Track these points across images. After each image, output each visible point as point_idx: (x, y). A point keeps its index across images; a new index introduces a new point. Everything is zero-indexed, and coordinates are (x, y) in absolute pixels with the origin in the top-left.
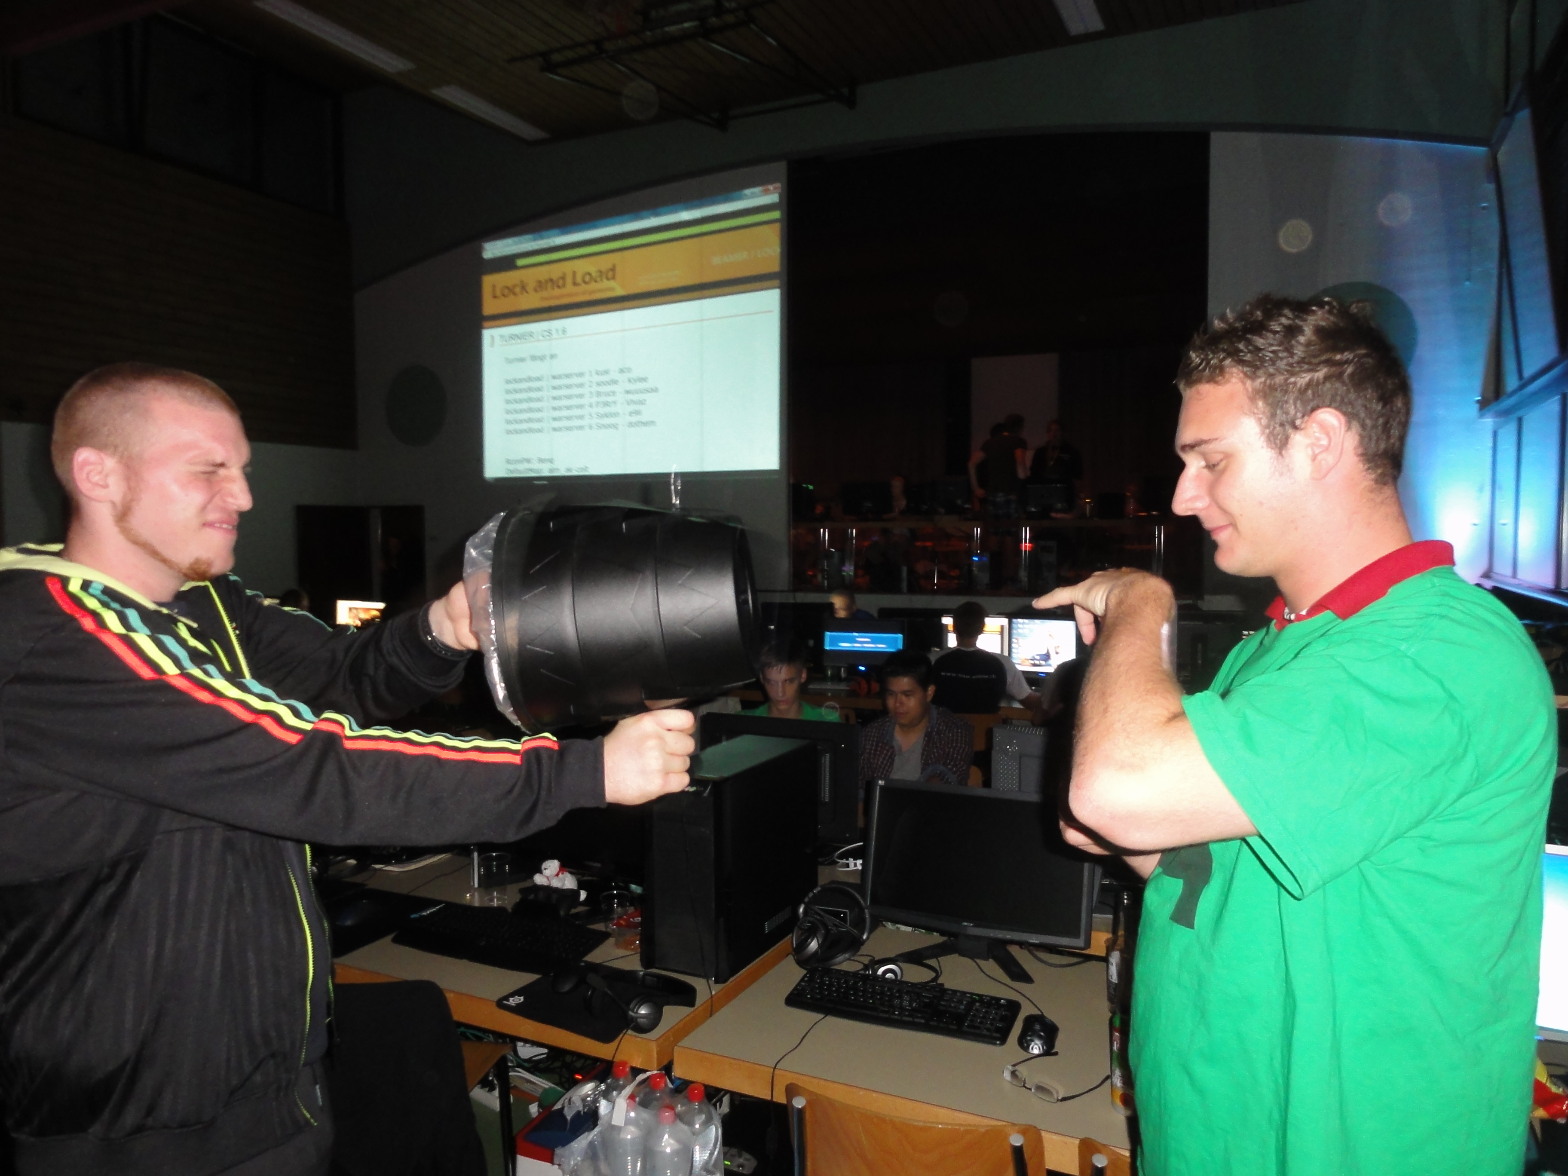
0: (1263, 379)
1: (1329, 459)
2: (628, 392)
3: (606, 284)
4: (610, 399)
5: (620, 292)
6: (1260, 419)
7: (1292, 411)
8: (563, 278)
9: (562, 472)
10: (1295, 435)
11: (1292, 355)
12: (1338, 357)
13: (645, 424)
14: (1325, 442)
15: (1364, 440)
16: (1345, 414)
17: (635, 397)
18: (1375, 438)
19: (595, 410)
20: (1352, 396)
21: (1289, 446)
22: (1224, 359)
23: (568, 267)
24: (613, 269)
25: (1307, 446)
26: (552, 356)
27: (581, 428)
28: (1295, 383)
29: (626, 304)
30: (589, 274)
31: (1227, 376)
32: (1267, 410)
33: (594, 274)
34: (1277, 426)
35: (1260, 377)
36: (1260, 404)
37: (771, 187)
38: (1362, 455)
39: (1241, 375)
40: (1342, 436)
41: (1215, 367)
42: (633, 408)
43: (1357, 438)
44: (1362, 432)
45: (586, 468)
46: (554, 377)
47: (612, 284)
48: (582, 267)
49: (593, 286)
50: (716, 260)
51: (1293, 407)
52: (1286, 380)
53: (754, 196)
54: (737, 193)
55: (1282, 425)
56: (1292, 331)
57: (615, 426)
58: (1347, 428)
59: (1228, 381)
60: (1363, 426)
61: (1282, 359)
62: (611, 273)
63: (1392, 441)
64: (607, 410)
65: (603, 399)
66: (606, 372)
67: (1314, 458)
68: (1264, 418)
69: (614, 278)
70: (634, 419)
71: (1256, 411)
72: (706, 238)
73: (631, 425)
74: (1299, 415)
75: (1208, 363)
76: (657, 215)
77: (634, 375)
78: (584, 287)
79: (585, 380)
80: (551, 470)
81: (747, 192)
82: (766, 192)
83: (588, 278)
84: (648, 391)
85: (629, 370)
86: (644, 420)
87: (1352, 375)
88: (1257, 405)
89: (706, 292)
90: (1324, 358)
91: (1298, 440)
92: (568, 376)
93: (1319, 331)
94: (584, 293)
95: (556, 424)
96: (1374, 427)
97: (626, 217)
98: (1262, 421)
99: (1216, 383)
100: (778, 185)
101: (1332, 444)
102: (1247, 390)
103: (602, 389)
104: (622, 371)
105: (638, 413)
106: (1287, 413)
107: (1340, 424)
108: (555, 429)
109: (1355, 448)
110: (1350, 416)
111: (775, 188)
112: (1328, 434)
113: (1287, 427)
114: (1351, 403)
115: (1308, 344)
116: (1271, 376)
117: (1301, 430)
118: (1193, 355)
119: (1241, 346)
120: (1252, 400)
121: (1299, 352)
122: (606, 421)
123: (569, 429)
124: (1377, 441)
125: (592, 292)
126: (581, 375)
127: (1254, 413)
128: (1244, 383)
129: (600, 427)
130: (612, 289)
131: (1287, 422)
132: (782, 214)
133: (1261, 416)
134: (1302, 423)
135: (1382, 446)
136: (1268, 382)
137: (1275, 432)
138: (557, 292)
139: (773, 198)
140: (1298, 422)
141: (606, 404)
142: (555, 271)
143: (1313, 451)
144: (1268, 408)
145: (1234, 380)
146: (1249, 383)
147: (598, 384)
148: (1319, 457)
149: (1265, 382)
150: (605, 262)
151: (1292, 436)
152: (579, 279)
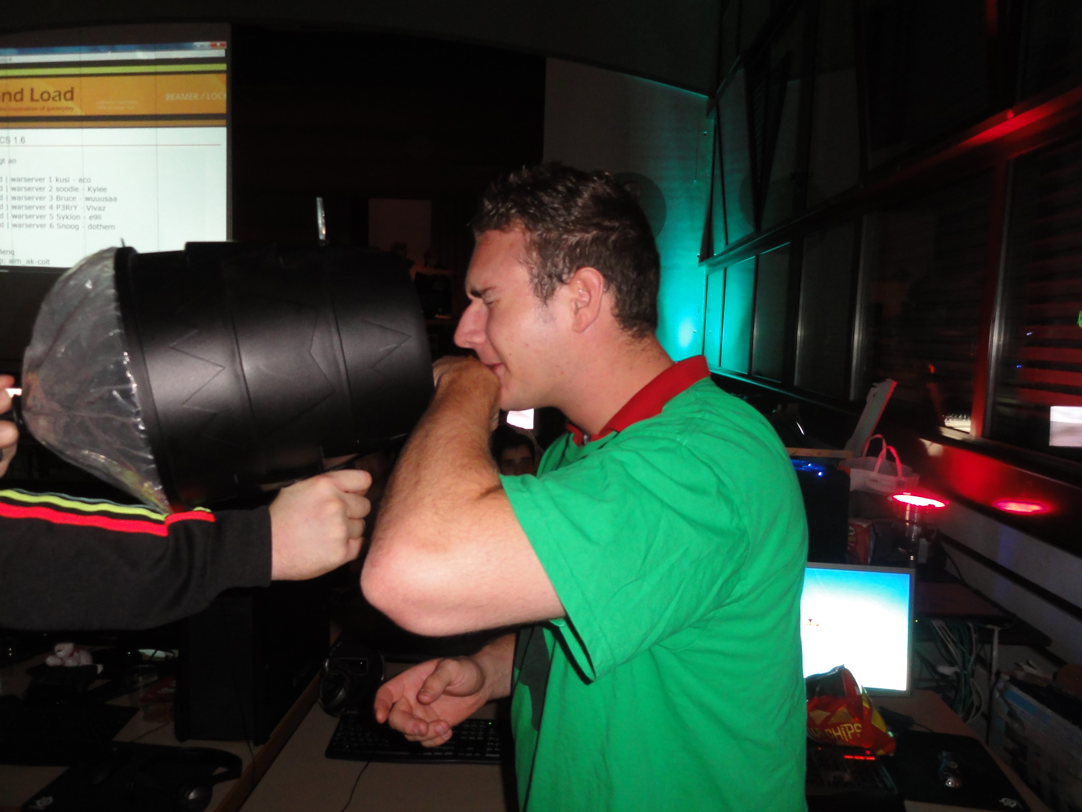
0: (539, 232)
1: (587, 314)
2: (88, 199)
3: (64, 103)
4: (70, 203)
5: (78, 112)
6: (532, 268)
7: (561, 266)
8: (22, 92)
9: (23, 263)
10: (561, 288)
11: (570, 214)
12: (607, 223)
13: (105, 227)
14: (586, 299)
15: (620, 304)
16: (605, 276)
17: (96, 204)
18: (628, 302)
19: (55, 212)
20: (613, 261)
21: (554, 297)
22: (511, 208)
23: (27, 84)
24: (72, 91)
25: (571, 301)
26: (10, 161)
27: (42, 226)
28: (567, 240)
29: (85, 123)
30: (49, 94)
31: (512, 225)
32: (539, 261)
33: (53, 95)
34: (546, 277)
35: (538, 230)
36: (534, 254)
37: (218, 44)
38: (617, 316)
39: (523, 226)
40: (600, 295)
41: (502, 215)
42: (92, 212)
43: (614, 300)
44: (619, 297)
45: (48, 261)
46: (13, 180)
47: (70, 104)
48: (40, 86)
49: (51, 103)
50: (170, 97)
51: (562, 262)
52: (561, 235)
53: (202, 48)
54: (188, 44)
55: (550, 276)
56: (573, 193)
57: (76, 227)
58: (605, 290)
59: (511, 230)
60: (619, 290)
61: (560, 216)
62: (70, 94)
63: (643, 307)
64: (67, 212)
65: (63, 203)
66: (66, 180)
67: (577, 311)
68: (536, 268)
69: (72, 99)
70: (95, 222)
71: (529, 260)
72: (159, 77)
73: (91, 227)
74: (566, 270)
75: (498, 211)
76: (113, 50)
77: (93, 185)
78: (41, 104)
79: (46, 184)
80: (12, 261)
81: (198, 44)
82: (214, 47)
83: (46, 96)
84: (106, 199)
85: (89, 180)
86: (104, 224)
87: (615, 242)
88: (531, 255)
89: (160, 123)
90: (595, 221)
91: (563, 292)
92: (28, 180)
93: (595, 198)
94: (43, 108)
95: (16, 221)
96: (629, 292)
97: (83, 48)
98: (534, 271)
99: (503, 230)
100: (225, 43)
101: (592, 301)
102: (525, 240)
103: (62, 194)
104: (81, 180)
105: (98, 217)
106: (556, 266)
107: (600, 283)
108: (14, 225)
109: (611, 309)
110: (608, 279)
111: (222, 45)
112: (589, 292)
113: (555, 280)
114: (611, 268)
115: (584, 207)
116: (548, 230)
117: (566, 284)
118: (487, 203)
119: (529, 200)
120: (528, 250)
121: (576, 213)
122: (66, 222)
123: (29, 226)
124: (631, 305)
125: (49, 109)
126: (41, 180)
127: (528, 263)
128: (524, 234)
129: (60, 226)
130: (71, 109)
131: (556, 275)
132: (228, 67)
133: (533, 266)
134: (568, 278)
135: (635, 310)
136: (544, 235)
137: (543, 283)
138: (13, 104)
139: (220, 53)
140: (565, 277)
141: (67, 207)
142: (14, 86)
143: (576, 305)
144: (540, 260)
145: (517, 230)
146: (528, 235)
147: (58, 190)
148: (581, 312)
149: (541, 235)
150: (65, 84)
151: (558, 289)
152: (37, 96)
